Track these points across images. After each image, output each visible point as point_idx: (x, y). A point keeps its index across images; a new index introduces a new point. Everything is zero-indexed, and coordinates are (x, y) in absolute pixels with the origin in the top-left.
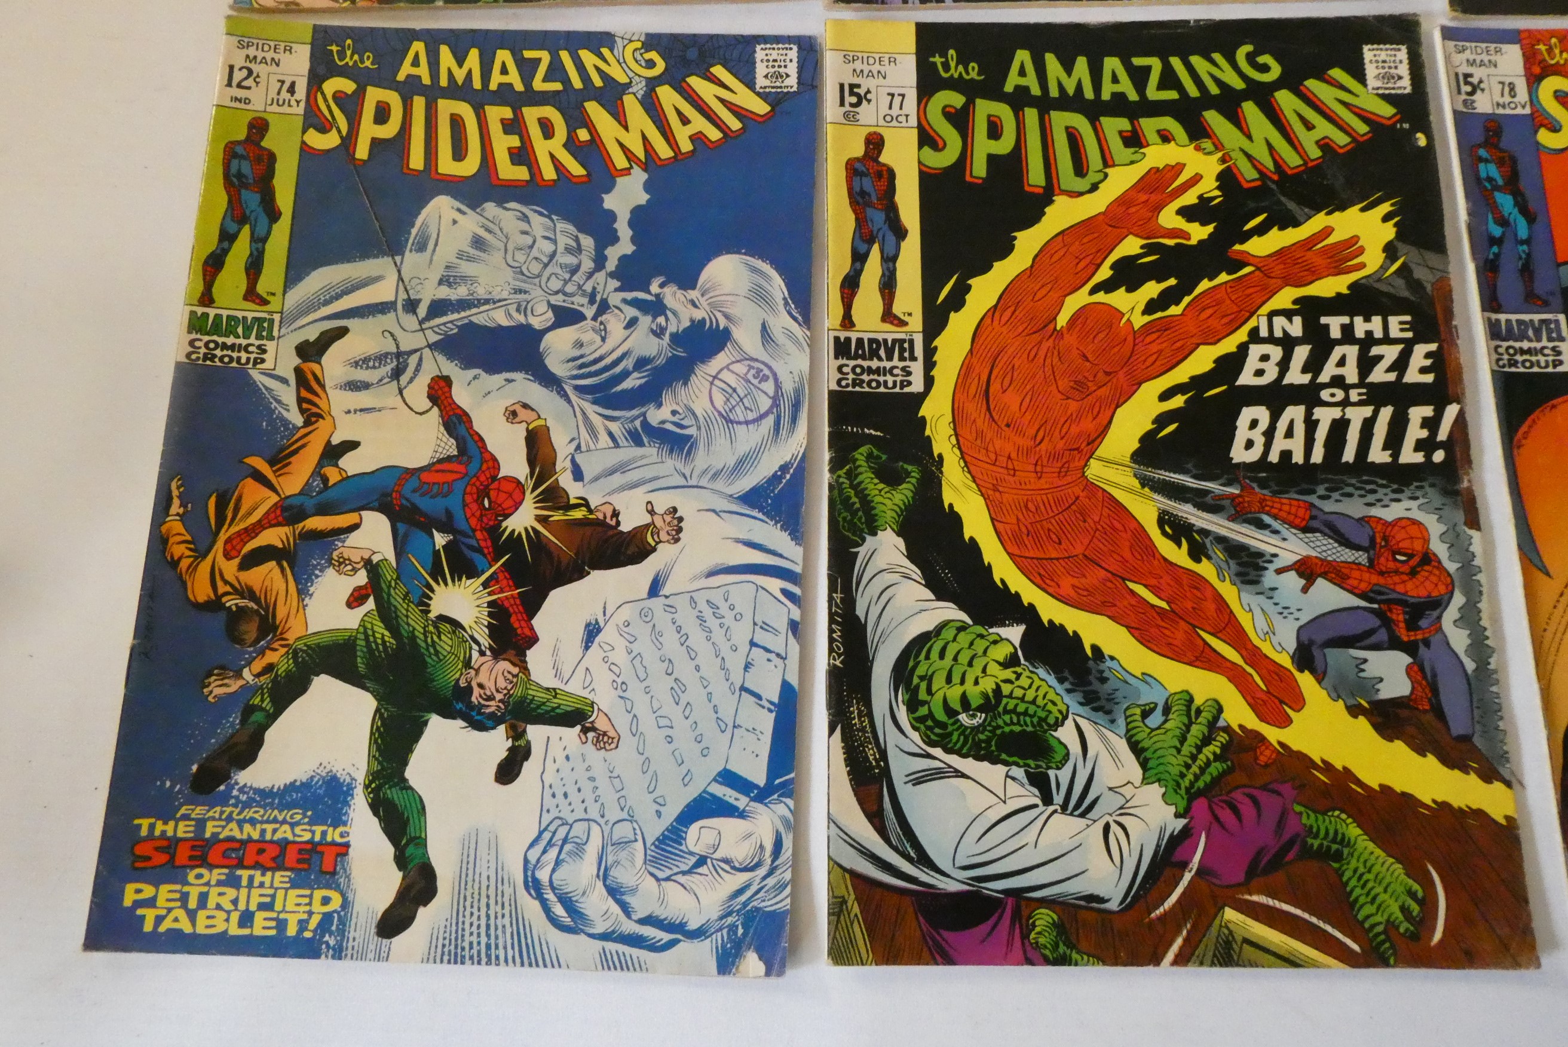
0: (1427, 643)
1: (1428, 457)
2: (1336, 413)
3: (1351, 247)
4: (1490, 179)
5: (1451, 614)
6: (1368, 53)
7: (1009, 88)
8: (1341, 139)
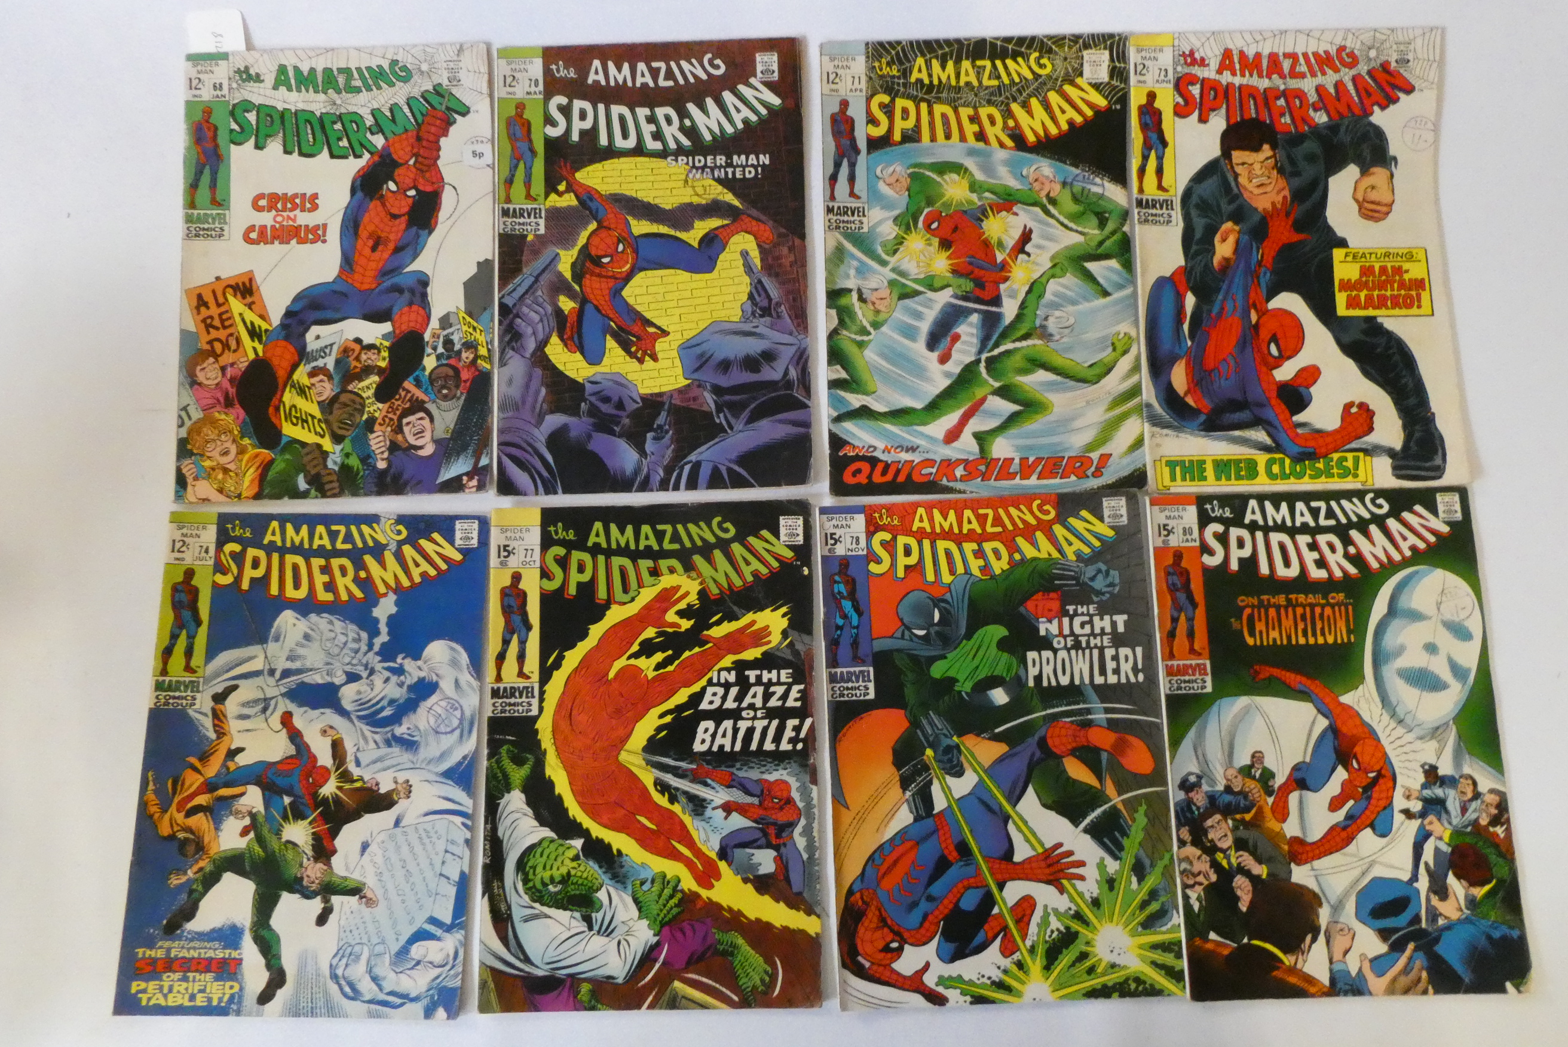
0: (785, 845)
1: (794, 746)
2: (749, 723)
3: (765, 632)
4: (840, 593)
5: (798, 830)
6: (782, 521)
7: (590, 544)
8: (764, 571)
